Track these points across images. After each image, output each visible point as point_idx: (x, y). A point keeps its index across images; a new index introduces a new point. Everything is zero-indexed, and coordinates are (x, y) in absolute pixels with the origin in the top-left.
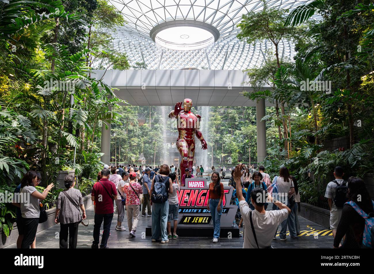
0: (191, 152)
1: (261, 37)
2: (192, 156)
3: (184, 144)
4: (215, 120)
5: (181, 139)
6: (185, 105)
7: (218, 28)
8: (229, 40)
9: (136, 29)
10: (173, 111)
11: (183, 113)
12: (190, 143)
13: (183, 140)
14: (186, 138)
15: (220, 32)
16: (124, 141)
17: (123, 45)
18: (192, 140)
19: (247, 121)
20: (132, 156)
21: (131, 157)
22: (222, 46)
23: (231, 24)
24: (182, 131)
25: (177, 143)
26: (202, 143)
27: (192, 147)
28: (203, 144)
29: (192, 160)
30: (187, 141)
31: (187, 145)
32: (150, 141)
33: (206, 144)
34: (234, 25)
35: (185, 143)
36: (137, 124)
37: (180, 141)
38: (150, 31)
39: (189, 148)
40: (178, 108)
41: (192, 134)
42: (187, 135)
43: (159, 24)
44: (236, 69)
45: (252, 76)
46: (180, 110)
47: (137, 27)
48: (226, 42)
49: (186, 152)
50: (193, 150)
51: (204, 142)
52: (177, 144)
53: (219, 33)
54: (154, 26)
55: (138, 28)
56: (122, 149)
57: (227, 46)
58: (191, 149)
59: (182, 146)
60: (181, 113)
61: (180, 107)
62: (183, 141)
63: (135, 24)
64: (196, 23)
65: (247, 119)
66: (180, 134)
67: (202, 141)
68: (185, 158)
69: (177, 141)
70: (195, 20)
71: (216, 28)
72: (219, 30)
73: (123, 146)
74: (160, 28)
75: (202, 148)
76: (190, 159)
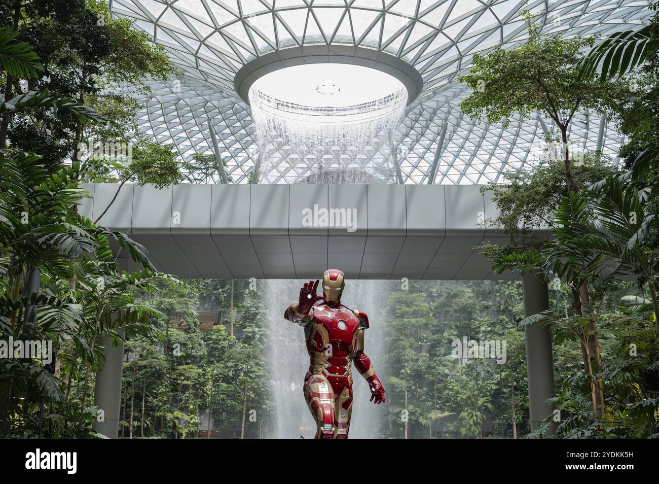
0: (341, 410)
1: (526, 106)
2: (345, 420)
3: (324, 388)
4: (415, 314)
5: (315, 376)
6: (326, 287)
7: (418, 67)
8: (449, 93)
9: (197, 68)
10: (296, 303)
11: (321, 309)
12: (340, 386)
13: (322, 377)
14: (328, 373)
15: (423, 76)
16: (158, 375)
17: (159, 106)
18: (346, 378)
19: (504, 317)
20: (177, 418)
21: (177, 421)
22: (431, 110)
23: (453, 53)
24: (319, 353)
25: (305, 385)
26: (372, 385)
27: (344, 397)
28: (373, 390)
29: (345, 433)
30: (330, 379)
31: (332, 392)
32: (231, 374)
33: (381, 388)
34: (461, 56)
35: (326, 386)
36: (196, 325)
37: (314, 382)
38: (234, 75)
39: (336, 400)
40: (309, 296)
41: (345, 362)
42: (330, 365)
43: (260, 56)
44: (465, 181)
45: (504, 202)
46: (315, 299)
47: (201, 62)
48: (443, 99)
49: (328, 412)
50: (347, 404)
51: (375, 382)
52: (306, 389)
53: (422, 79)
54: (246, 63)
55: (203, 66)
56: (150, 399)
57: (445, 109)
58: (341, 403)
59: (318, 395)
60: (315, 307)
61: (313, 293)
62: (320, 381)
63: (196, 56)
64: (359, 55)
65: (504, 312)
66: (313, 362)
67: (370, 379)
68: (328, 426)
69: (307, 379)
70: (356, 46)
71: (413, 66)
72: (420, 73)
73: (154, 389)
74: (261, 67)
75: (371, 401)
76: (338, 430)
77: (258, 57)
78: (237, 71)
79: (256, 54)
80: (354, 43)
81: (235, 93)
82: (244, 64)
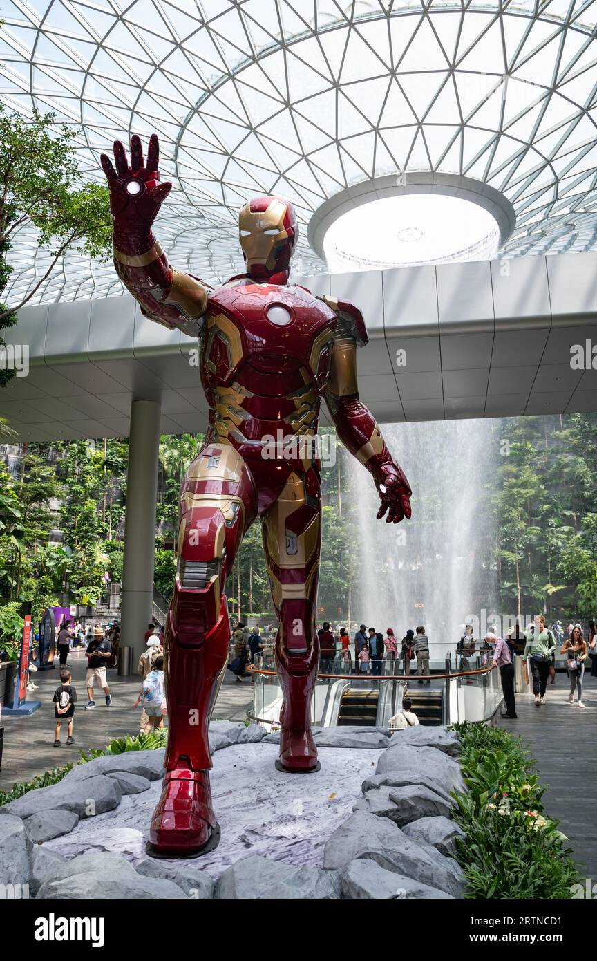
0: (285, 536)
2: (298, 562)
3: (213, 469)
4: (524, 485)
7: (509, 195)
13: (225, 446)
14: (242, 439)
15: (515, 207)
23: (547, 176)
24: (222, 391)
26: (380, 477)
27: (288, 501)
28: (384, 489)
30: (249, 455)
32: (336, 552)
34: (558, 180)
35: (222, 464)
40: (133, 187)
42: (248, 416)
43: (329, 197)
50: (303, 521)
51: (387, 469)
53: (514, 211)
54: (316, 210)
56: (256, 577)
58: (282, 516)
59: (194, 487)
62: (213, 453)
64: (438, 182)
67: (377, 464)
70: (433, 171)
71: (502, 192)
72: (511, 202)
73: (261, 567)
74: (331, 211)
75: (379, 517)
76: (284, 587)
77: (327, 199)
78: (308, 222)
79: (324, 197)
80: (432, 169)
81: (311, 251)
82: (314, 212)
